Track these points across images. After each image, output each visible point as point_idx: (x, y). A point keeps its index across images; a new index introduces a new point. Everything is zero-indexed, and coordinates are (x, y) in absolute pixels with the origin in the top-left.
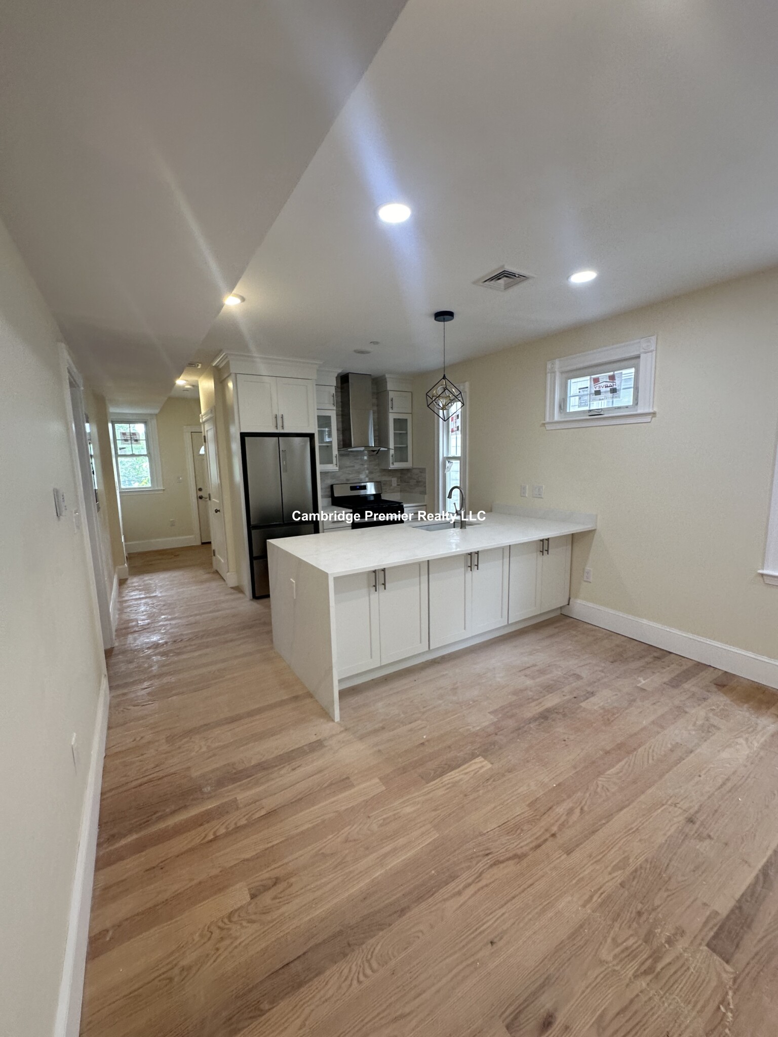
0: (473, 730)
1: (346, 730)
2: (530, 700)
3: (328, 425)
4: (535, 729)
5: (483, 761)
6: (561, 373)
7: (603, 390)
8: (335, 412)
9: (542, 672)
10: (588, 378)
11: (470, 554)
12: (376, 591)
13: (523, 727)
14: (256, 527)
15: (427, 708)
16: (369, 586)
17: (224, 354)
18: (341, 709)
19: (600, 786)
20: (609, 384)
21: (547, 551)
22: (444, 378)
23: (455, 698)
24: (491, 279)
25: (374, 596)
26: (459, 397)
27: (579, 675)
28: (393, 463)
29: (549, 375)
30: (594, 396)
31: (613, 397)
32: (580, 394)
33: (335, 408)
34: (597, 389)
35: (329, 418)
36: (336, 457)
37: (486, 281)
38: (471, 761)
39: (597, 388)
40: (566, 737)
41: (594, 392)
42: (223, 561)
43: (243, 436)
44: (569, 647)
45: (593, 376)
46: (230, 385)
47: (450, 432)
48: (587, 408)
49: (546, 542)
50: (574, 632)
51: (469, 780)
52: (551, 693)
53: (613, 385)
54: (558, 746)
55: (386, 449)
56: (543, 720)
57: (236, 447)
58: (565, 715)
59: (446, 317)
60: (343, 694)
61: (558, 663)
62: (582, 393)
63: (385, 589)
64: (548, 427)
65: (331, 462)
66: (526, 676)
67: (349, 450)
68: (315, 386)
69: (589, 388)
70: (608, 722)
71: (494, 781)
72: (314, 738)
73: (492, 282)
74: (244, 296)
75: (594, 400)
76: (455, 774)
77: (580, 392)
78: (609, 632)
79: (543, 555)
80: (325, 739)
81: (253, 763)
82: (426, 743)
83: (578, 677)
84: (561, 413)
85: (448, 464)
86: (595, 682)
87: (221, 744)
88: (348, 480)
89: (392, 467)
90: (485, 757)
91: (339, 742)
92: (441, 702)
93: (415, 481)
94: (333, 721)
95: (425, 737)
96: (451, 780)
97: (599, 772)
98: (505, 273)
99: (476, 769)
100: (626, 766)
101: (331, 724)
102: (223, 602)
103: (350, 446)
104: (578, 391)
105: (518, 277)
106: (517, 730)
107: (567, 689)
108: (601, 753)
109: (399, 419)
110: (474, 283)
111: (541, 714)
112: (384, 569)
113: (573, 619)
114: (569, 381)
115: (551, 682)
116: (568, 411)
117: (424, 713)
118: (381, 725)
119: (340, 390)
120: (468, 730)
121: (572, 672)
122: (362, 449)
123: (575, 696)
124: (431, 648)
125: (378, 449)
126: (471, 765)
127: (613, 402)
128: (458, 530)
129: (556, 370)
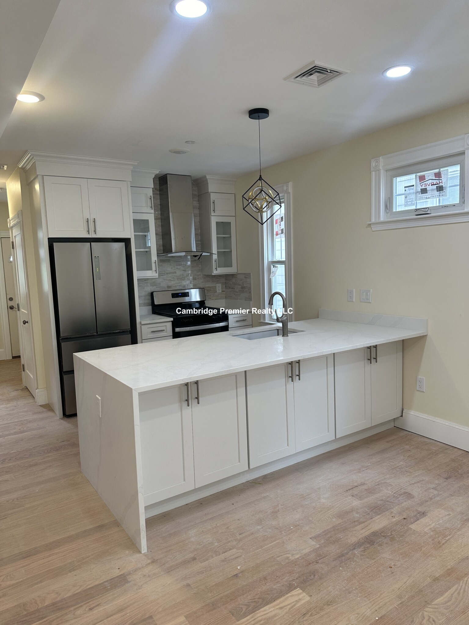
0: (292, 558)
1: (153, 562)
2: (356, 523)
3: (147, 229)
4: (359, 555)
5: (301, 594)
6: (386, 171)
7: (429, 188)
8: (153, 215)
9: (371, 491)
10: (413, 176)
11: (291, 363)
12: (188, 406)
13: (347, 553)
14: (67, 339)
15: (244, 535)
16: (180, 401)
17: (30, 155)
18: (148, 539)
19: (427, 618)
20: (435, 182)
21: (376, 359)
22: (260, 179)
23: (274, 523)
24: (303, 75)
25: (187, 411)
26: (277, 200)
27: (410, 494)
28: (216, 268)
29: (373, 174)
30: (421, 195)
31: (439, 195)
32: (406, 192)
33: (153, 211)
34: (423, 187)
35: (146, 222)
36: (155, 263)
37: (297, 77)
38: (287, 594)
39: (423, 185)
40: (393, 564)
41: (420, 190)
42: (32, 376)
43: (52, 241)
44: (402, 463)
45: (418, 174)
46: (37, 187)
47: (275, 235)
48: (414, 207)
49: (373, 350)
50: (407, 447)
51: (283, 616)
52: (379, 514)
53: (440, 183)
54: (383, 575)
55: (209, 254)
56: (368, 545)
57: (44, 253)
58: (392, 539)
59: (260, 114)
60: (150, 522)
61: (388, 481)
62: (408, 192)
63: (198, 403)
64: (374, 228)
65: (150, 269)
66: (353, 496)
67: (169, 255)
68: (130, 188)
69: (415, 186)
70: (438, 546)
71: (311, 615)
72: (116, 573)
73: (304, 78)
74: (43, 95)
75: (421, 198)
76: (269, 609)
77: (405, 190)
78: (445, 445)
79: (371, 363)
80: (130, 574)
81: (47, 603)
82: (240, 575)
83: (409, 496)
84: (387, 213)
85: (273, 269)
86: (427, 501)
87: (14, 582)
88: (169, 287)
89: (215, 272)
90: (303, 589)
91: (144, 575)
92: (259, 527)
93: (240, 287)
94: (140, 552)
95: (239, 568)
96: (264, 617)
97: (426, 602)
98: (316, 69)
99: (293, 602)
100: (456, 594)
101: (138, 555)
102: (30, 422)
103: (170, 251)
104: (404, 189)
105: (330, 72)
106: (339, 557)
107: (396, 510)
108: (429, 580)
109: (222, 222)
110: (285, 79)
111: (367, 539)
112: (197, 381)
113: (407, 432)
114: (395, 179)
115: (379, 502)
116: (394, 210)
117: (240, 540)
118: (192, 555)
119: (158, 192)
120: (288, 558)
121: (403, 491)
122: (183, 254)
123: (405, 517)
124: (251, 468)
125: (199, 254)
126: (287, 598)
127: (439, 200)
128: (280, 338)
129: (380, 168)
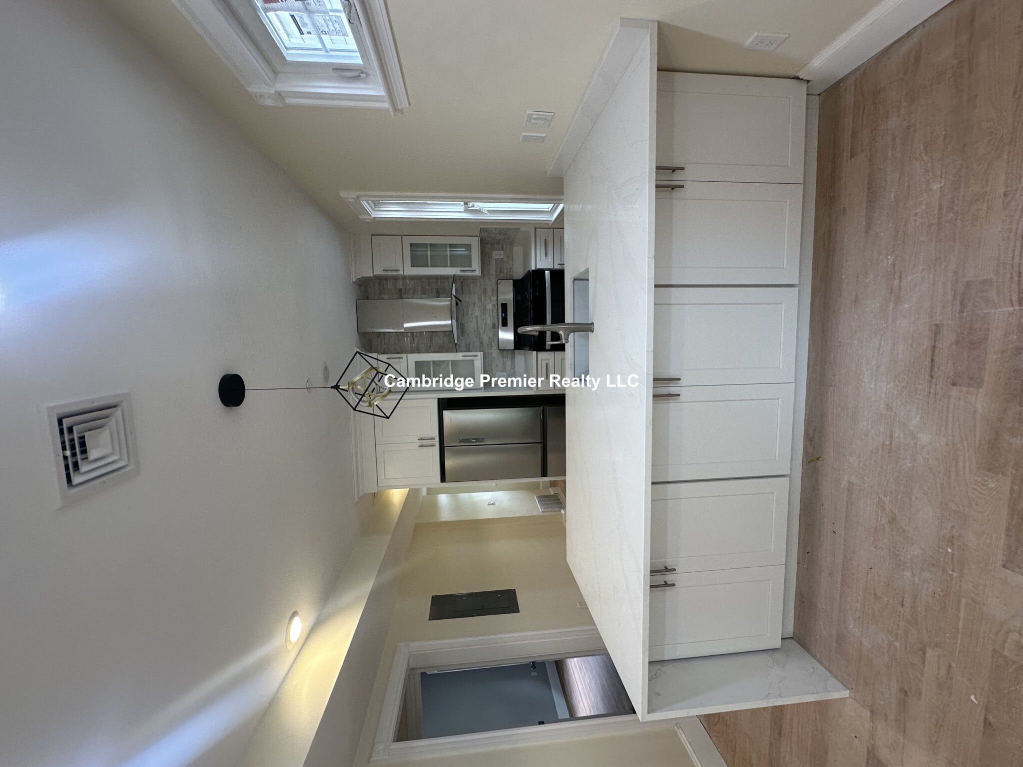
8: (408, 357)
12: (674, 584)
16: (667, 597)
22: (337, 387)
33: (405, 356)
36: (465, 356)
55: (454, 280)
66: (954, 385)
69: (292, 13)
74: (290, 612)
82: (992, 720)
84: (367, 78)
89: (478, 273)
92: (908, 574)
93: (498, 236)
95: (973, 699)
104: (306, 36)
114: (287, 58)
116: (359, 61)
129: (273, 92)
